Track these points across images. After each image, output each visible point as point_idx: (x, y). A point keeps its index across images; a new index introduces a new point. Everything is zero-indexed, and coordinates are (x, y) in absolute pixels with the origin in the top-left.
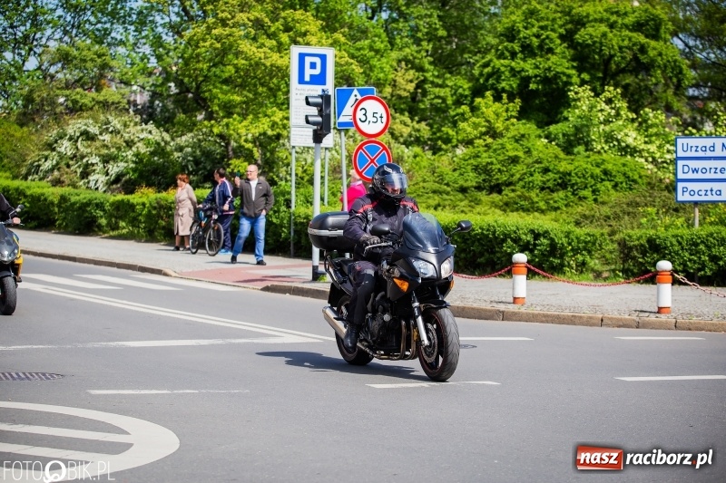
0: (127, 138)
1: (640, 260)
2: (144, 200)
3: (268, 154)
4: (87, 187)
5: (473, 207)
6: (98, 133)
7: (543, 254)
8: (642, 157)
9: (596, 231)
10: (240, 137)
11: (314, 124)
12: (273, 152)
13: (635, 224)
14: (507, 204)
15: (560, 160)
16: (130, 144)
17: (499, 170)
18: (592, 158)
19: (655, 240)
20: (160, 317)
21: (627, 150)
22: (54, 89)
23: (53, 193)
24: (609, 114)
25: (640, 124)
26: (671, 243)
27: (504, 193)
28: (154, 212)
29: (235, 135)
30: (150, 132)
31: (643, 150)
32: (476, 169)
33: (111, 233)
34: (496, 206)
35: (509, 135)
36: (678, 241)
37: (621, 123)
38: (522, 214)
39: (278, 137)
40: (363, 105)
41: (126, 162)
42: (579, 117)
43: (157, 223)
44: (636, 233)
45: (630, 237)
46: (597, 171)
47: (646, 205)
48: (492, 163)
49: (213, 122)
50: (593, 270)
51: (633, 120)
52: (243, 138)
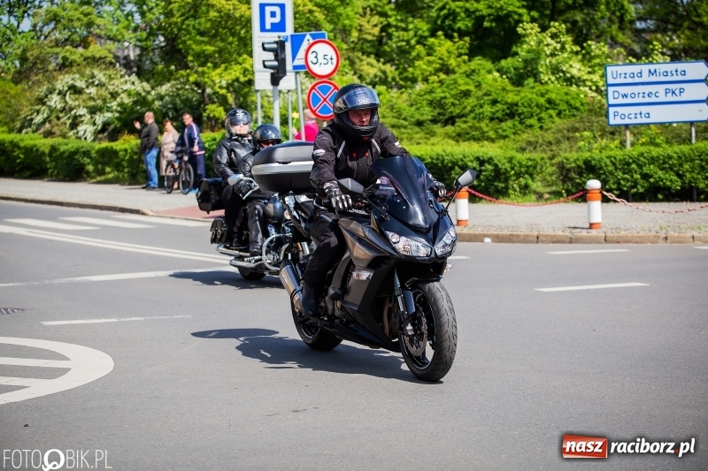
0: (111, 90)
1: (578, 181)
2: (126, 146)
3: (241, 99)
4: (77, 137)
5: (428, 139)
6: (84, 86)
7: (488, 179)
8: (586, 86)
9: (537, 155)
10: (215, 84)
11: (271, 67)
12: (245, 96)
13: (574, 148)
14: (459, 135)
15: (508, 92)
16: (114, 95)
17: (453, 104)
18: (537, 88)
19: (590, 161)
20: (127, 253)
21: (570, 81)
22: (46, 47)
23: (43, 144)
24: (555, 48)
25: (584, 56)
26: (605, 163)
27: (457, 124)
28: (135, 157)
29: (210, 83)
30: (133, 83)
31: (587, 80)
32: (431, 103)
33: (99, 179)
34: (449, 137)
35: (461, 71)
36: (611, 162)
37: (566, 55)
38: (472, 142)
39: (250, 83)
40: (314, 48)
41: (112, 112)
42: (529, 52)
43: (138, 167)
44: (573, 156)
45: (567, 159)
46: (542, 101)
47: (585, 130)
48: (445, 98)
49: (188, 71)
50: (535, 192)
51: (577, 53)
52: (218, 85)
